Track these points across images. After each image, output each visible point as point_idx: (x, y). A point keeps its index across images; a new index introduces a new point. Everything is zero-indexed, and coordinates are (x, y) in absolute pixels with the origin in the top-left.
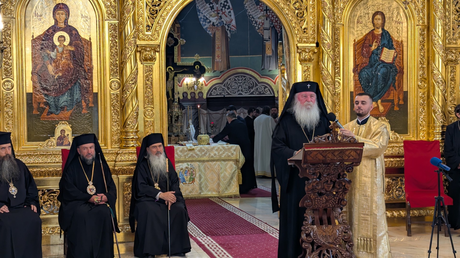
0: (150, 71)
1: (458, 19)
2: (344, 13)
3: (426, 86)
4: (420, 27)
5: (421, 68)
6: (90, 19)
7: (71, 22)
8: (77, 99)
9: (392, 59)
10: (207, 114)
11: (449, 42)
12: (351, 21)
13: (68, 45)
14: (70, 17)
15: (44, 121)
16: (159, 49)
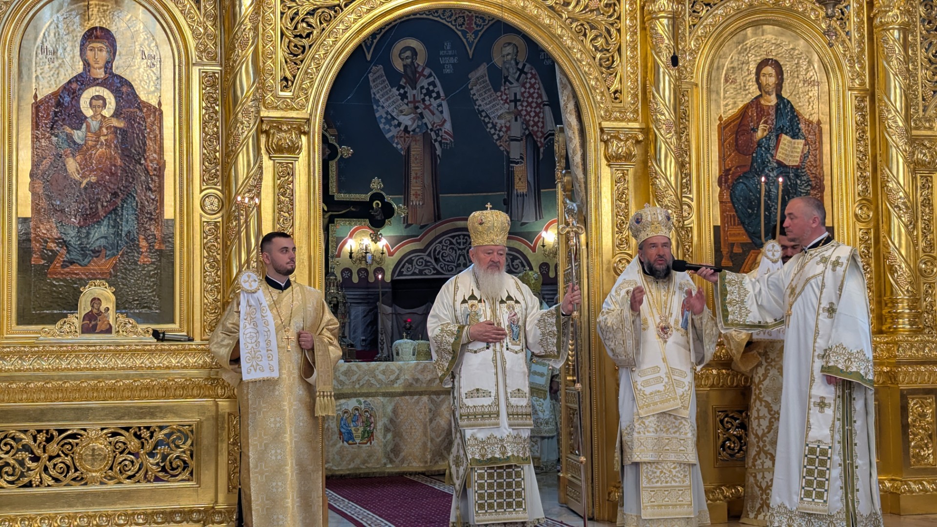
0: (288, 174)
1: (933, 79)
2: (697, 60)
3: (871, 216)
4: (856, 92)
5: (860, 179)
6: (160, 62)
7: (119, 67)
8: (129, 232)
9: (798, 159)
10: (392, 314)
11: (916, 124)
12: (713, 78)
13: (112, 116)
14: (117, 57)
15: (54, 279)
16: (309, 127)
